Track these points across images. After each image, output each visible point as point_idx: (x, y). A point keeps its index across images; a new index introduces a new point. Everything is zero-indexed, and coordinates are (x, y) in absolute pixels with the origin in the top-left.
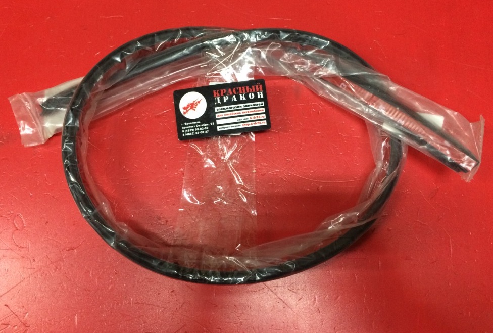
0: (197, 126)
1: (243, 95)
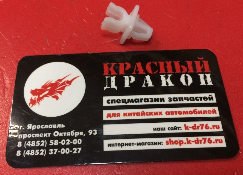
0: (56, 134)
1: (166, 77)
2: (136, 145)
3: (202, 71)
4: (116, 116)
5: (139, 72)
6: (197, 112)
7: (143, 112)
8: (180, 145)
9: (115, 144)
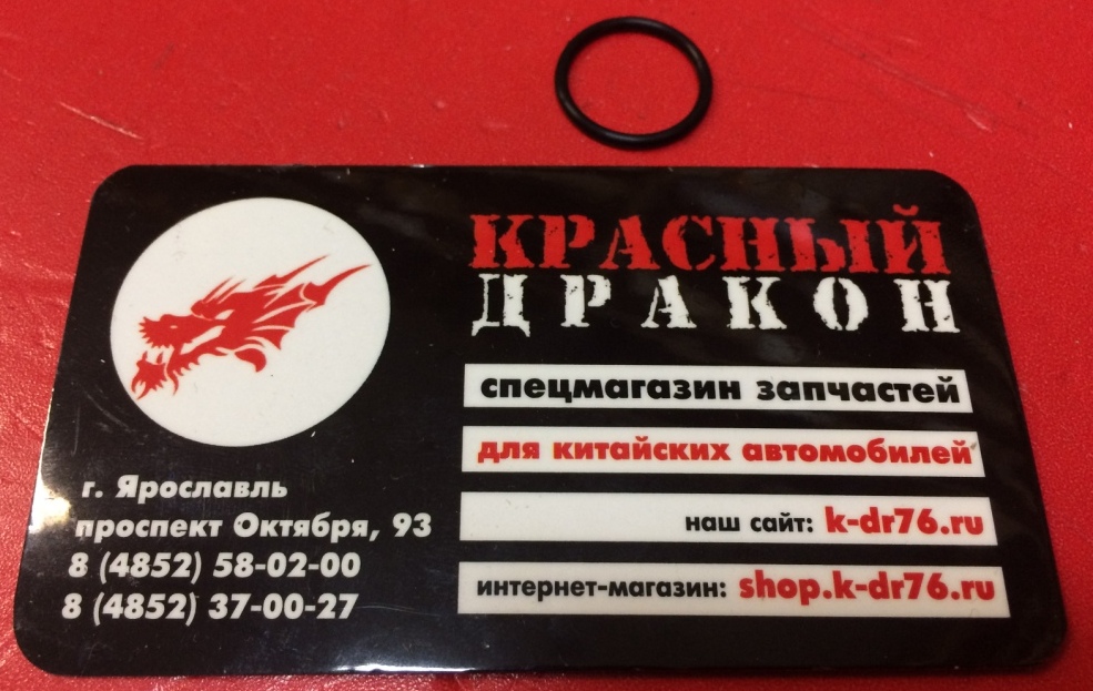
2: (606, 592)
3: (910, 265)
5: (630, 262)
6: (882, 451)
7: (641, 444)
8: (805, 602)
9: (512, 583)
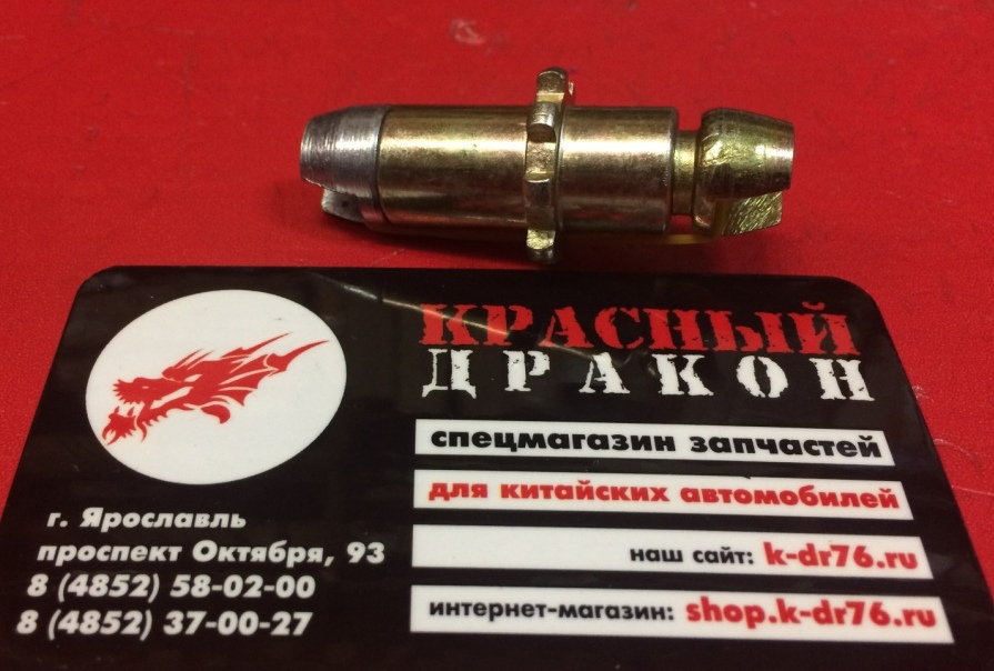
4: (471, 493)
